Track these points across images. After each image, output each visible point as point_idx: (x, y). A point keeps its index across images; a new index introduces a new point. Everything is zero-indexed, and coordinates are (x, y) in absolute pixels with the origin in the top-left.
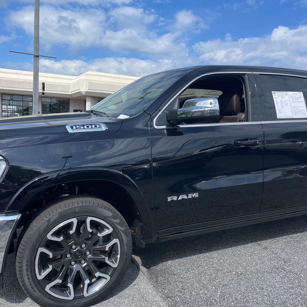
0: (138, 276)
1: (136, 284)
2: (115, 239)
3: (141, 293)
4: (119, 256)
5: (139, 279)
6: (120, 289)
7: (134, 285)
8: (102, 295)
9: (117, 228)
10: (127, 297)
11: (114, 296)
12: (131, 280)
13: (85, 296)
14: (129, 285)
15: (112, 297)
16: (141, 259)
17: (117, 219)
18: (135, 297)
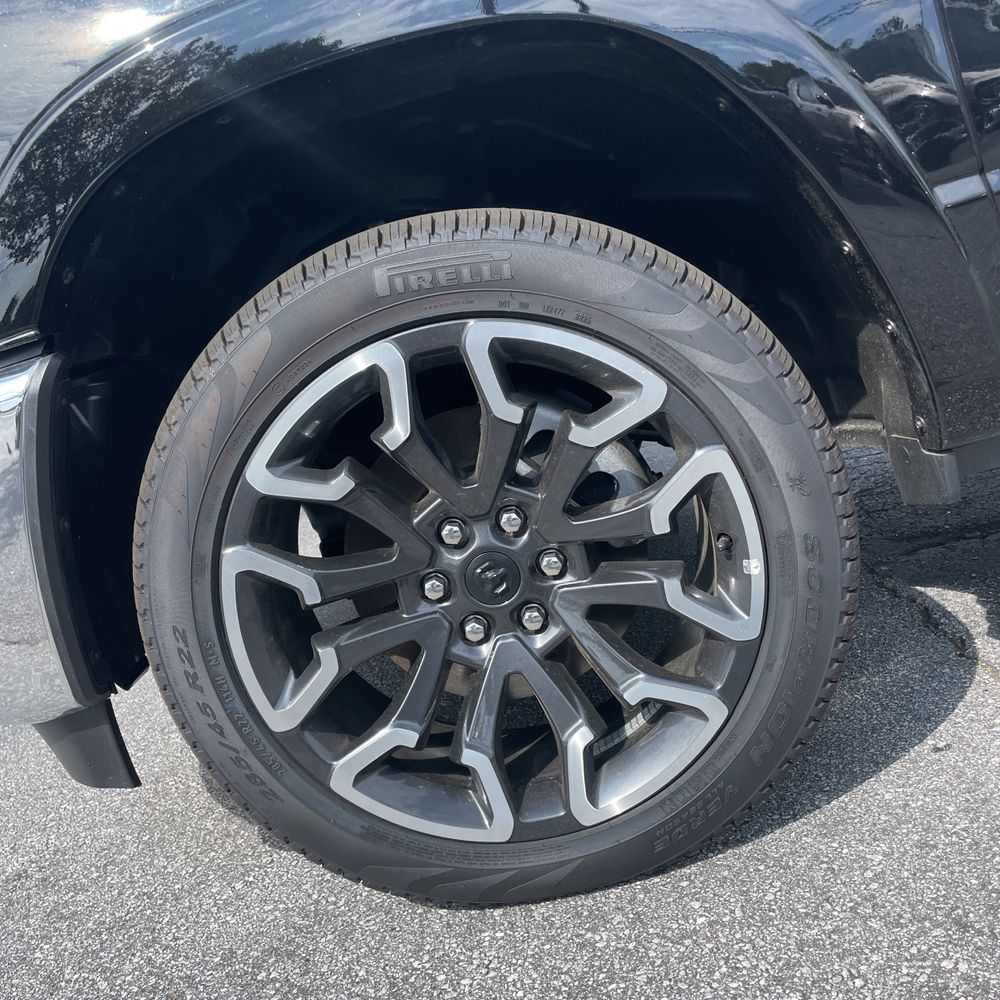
0: (968, 698)
1: (948, 747)
2: (700, 447)
3: (985, 801)
4: (754, 566)
5: (971, 715)
6: (841, 774)
7: (937, 750)
8: (696, 815)
9: (695, 372)
10: (884, 831)
11: (795, 818)
12: (917, 718)
13: (586, 824)
14: (904, 749)
15: (782, 823)
16: (983, 604)
17: (681, 307)
18: (945, 832)
